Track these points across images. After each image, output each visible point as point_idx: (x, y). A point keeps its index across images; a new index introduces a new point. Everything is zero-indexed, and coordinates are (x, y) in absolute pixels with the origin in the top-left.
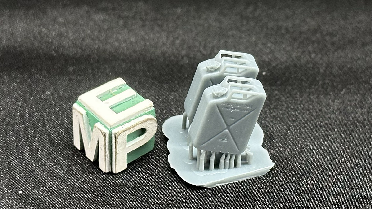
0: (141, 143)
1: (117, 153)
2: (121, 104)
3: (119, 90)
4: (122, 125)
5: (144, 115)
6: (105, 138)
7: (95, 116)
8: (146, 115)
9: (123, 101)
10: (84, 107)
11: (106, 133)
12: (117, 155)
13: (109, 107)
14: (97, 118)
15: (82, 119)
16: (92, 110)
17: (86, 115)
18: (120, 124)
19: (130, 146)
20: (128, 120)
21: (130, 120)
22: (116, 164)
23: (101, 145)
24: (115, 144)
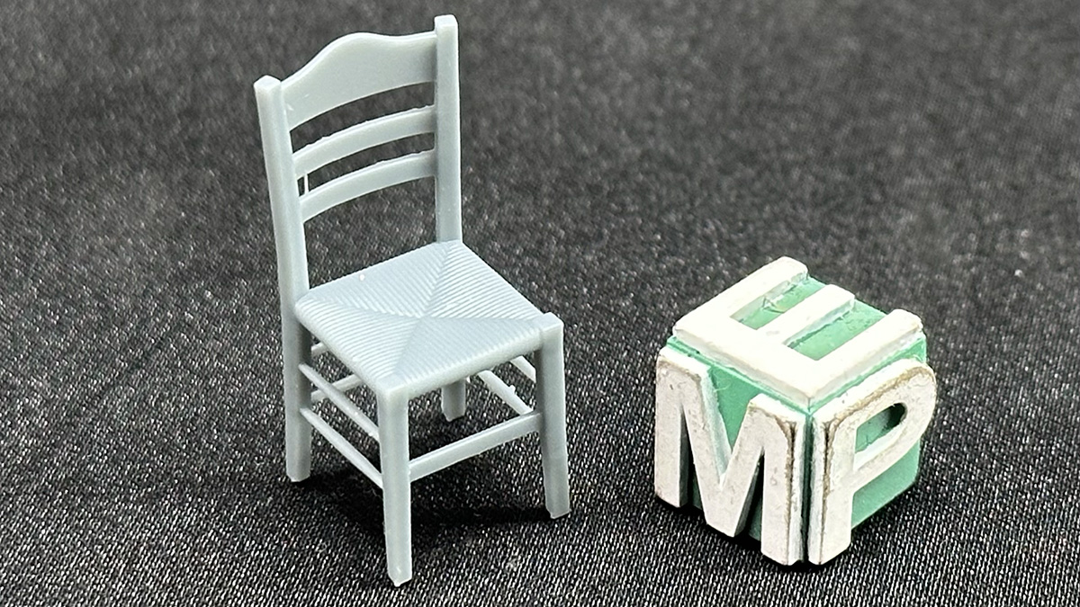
0: (891, 454)
1: (829, 492)
2: (816, 333)
3: (793, 295)
4: (839, 396)
5: (898, 358)
6: (793, 441)
7: (745, 376)
8: (903, 361)
9: (819, 324)
10: (698, 352)
11: (795, 423)
12: (828, 499)
13: (785, 343)
14: (752, 381)
15: (695, 393)
16: (731, 359)
17: (710, 380)
18: (834, 391)
19: (862, 468)
20: (854, 378)
21: (859, 377)
22: (823, 529)
23: (776, 470)
24: (826, 460)
